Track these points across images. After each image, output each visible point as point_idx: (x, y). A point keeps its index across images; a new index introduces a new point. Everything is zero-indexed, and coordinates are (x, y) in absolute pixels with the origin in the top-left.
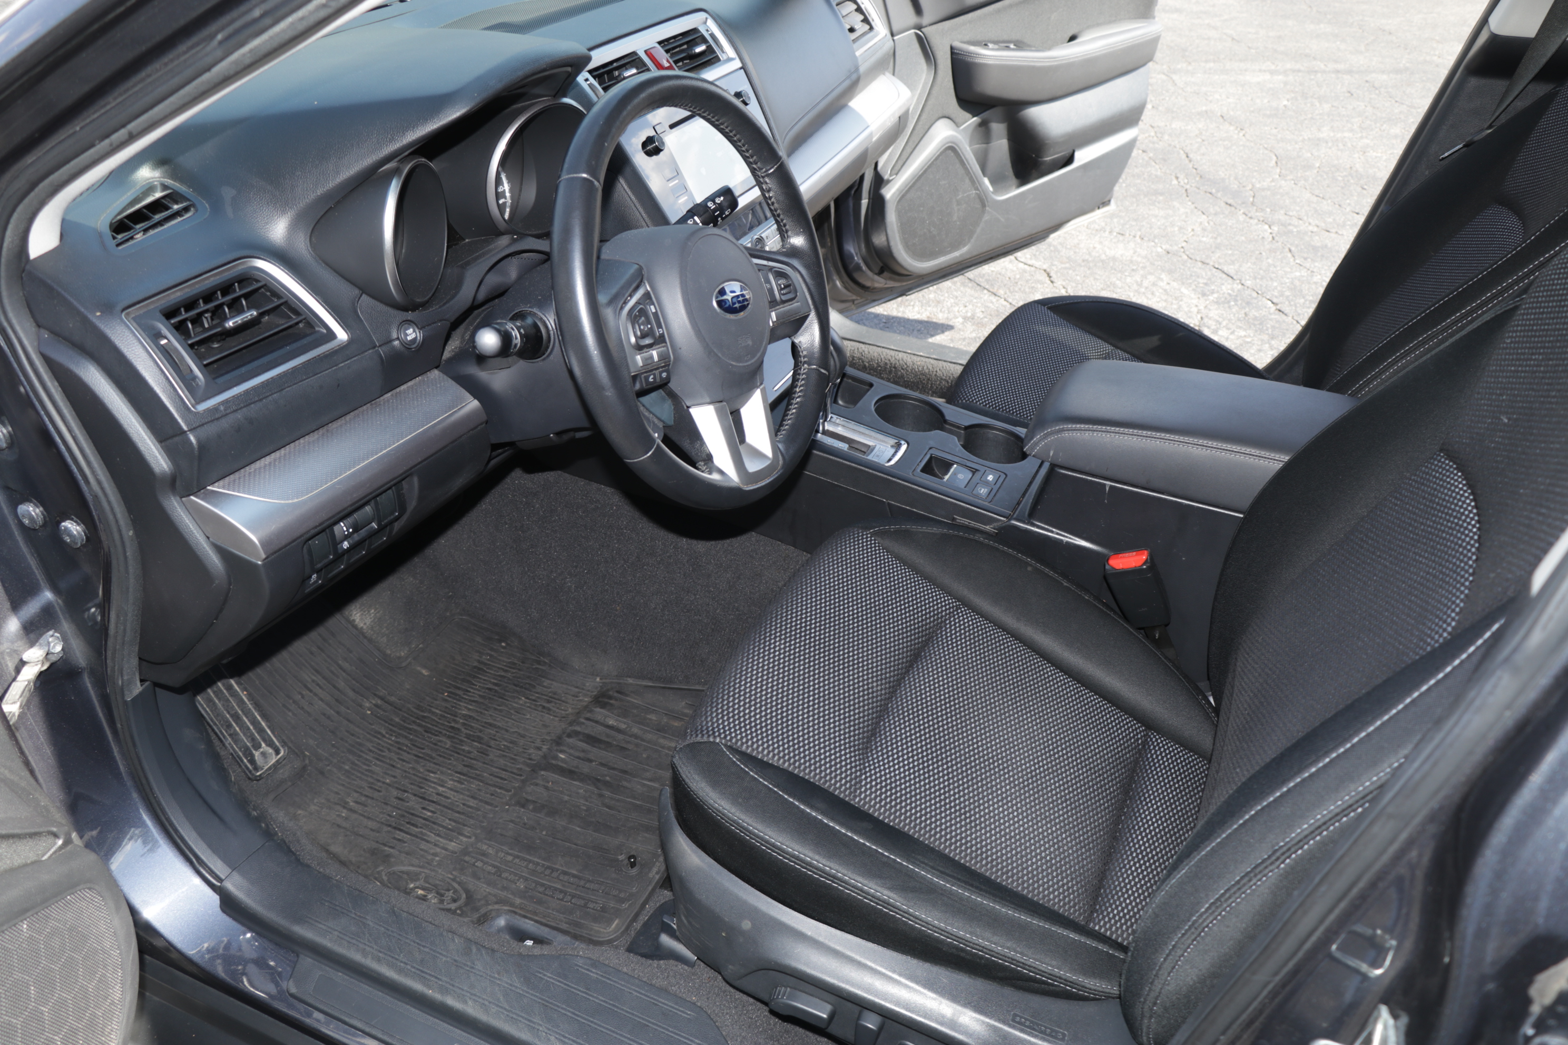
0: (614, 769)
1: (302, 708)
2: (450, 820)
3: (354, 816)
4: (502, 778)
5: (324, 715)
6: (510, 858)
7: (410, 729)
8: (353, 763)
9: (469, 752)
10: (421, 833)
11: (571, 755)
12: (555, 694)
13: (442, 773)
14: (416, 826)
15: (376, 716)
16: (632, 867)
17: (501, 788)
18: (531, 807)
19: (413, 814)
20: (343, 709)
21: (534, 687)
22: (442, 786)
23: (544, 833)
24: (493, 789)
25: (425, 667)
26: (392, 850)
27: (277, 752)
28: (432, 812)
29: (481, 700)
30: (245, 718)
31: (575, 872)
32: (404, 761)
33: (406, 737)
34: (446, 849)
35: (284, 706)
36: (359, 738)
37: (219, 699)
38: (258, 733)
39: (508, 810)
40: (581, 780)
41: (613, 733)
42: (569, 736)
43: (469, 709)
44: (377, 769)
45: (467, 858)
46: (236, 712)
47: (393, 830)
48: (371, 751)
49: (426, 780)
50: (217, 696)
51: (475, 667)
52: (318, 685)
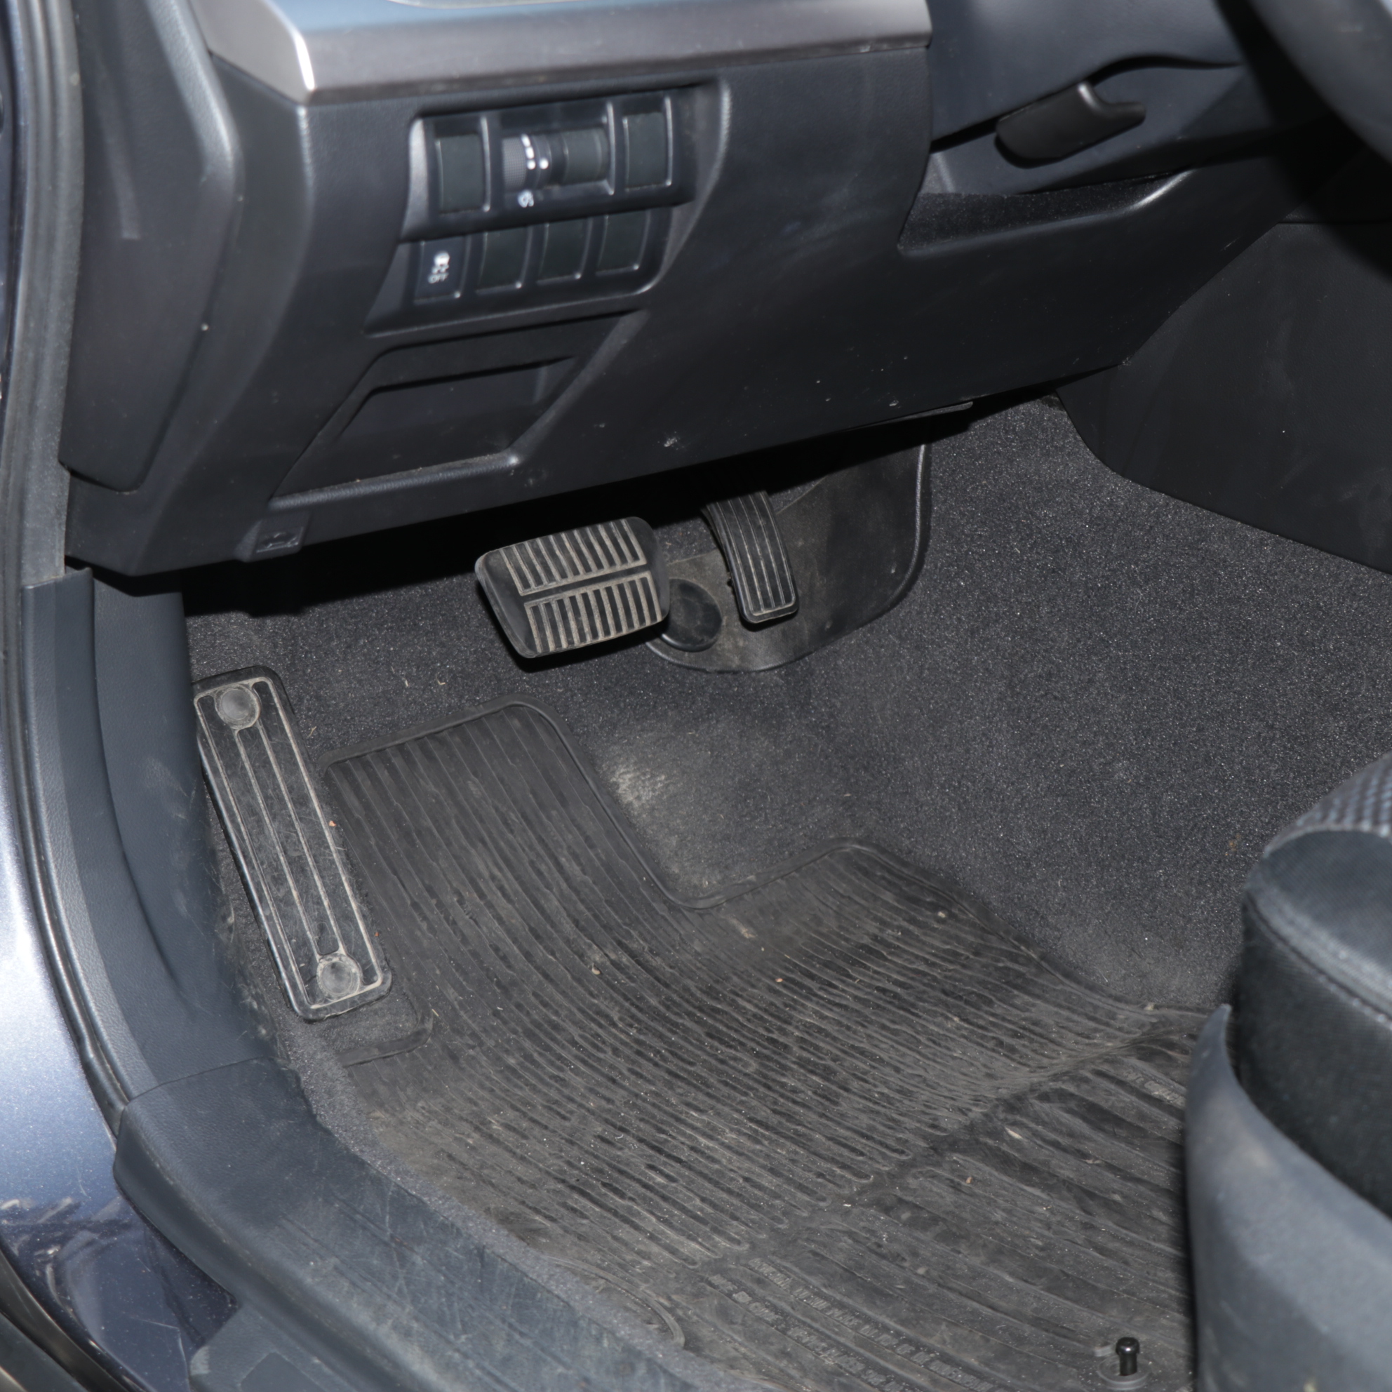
0: (1138, 1181)
1: (454, 923)
2: (703, 1200)
3: (493, 1148)
4: (853, 1150)
5: (497, 950)
6: (821, 1304)
7: (676, 1025)
8: (528, 1057)
9: (794, 1091)
10: (629, 1209)
11: (1036, 1134)
12: (1036, 1023)
13: (718, 1114)
14: (622, 1196)
15: (608, 983)
16: (1124, 1373)
17: (844, 1166)
18: (906, 1216)
19: (621, 1172)
20: (540, 951)
21: (990, 1003)
22: (711, 1138)
23: (921, 1271)
24: (824, 1165)
25: (749, 923)
26: (548, 1224)
27: (368, 977)
28: (667, 1177)
29: (858, 1007)
30: (316, 877)
31: (973, 1361)
32: (640, 1076)
33: (661, 1036)
34: (674, 1252)
35: (415, 905)
36: (556, 1013)
37: (274, 817)
38: (337, 920)
39: (847, 1212)
40: (1048, 1188)
41: (1155, 1112)
42: (1044, 1097)
43: (823, 1017)
44: (577, 1081)
45: (716, 1279)
46: (302, 858)
47: (567, 1191)
48: (574, 1043)
49: (678, 1120)
50: (269, 807)
51: (863, 946)
52: (501, 889)
